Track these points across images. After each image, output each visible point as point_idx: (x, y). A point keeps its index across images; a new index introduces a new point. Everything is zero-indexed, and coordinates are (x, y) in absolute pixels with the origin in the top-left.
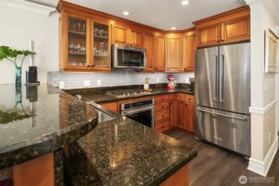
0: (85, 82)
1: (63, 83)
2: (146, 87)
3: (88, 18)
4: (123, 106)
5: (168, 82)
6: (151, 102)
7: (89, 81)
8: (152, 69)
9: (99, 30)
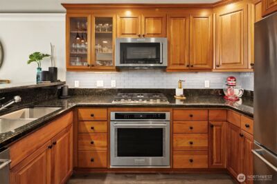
0: (98, 82)
1: (78, 82)
2: (179, 92)
3: (89, 14)
4: (113, 115)
5: (224, 87)
6: (163, 116)
7: (102, 82)
8: (184, 67)
9: (103, 25)
